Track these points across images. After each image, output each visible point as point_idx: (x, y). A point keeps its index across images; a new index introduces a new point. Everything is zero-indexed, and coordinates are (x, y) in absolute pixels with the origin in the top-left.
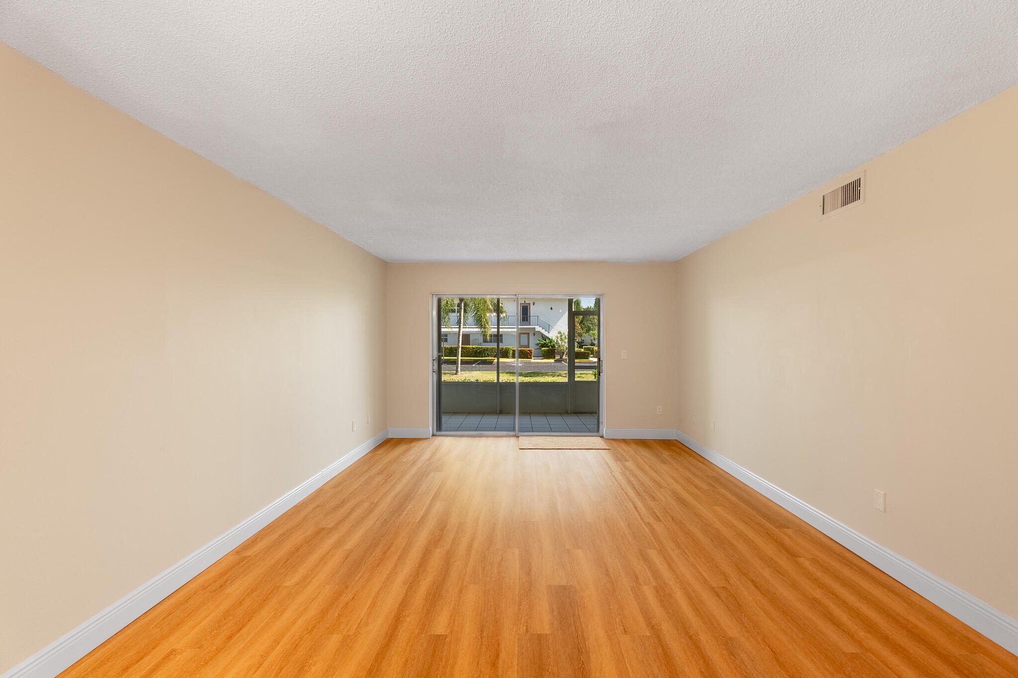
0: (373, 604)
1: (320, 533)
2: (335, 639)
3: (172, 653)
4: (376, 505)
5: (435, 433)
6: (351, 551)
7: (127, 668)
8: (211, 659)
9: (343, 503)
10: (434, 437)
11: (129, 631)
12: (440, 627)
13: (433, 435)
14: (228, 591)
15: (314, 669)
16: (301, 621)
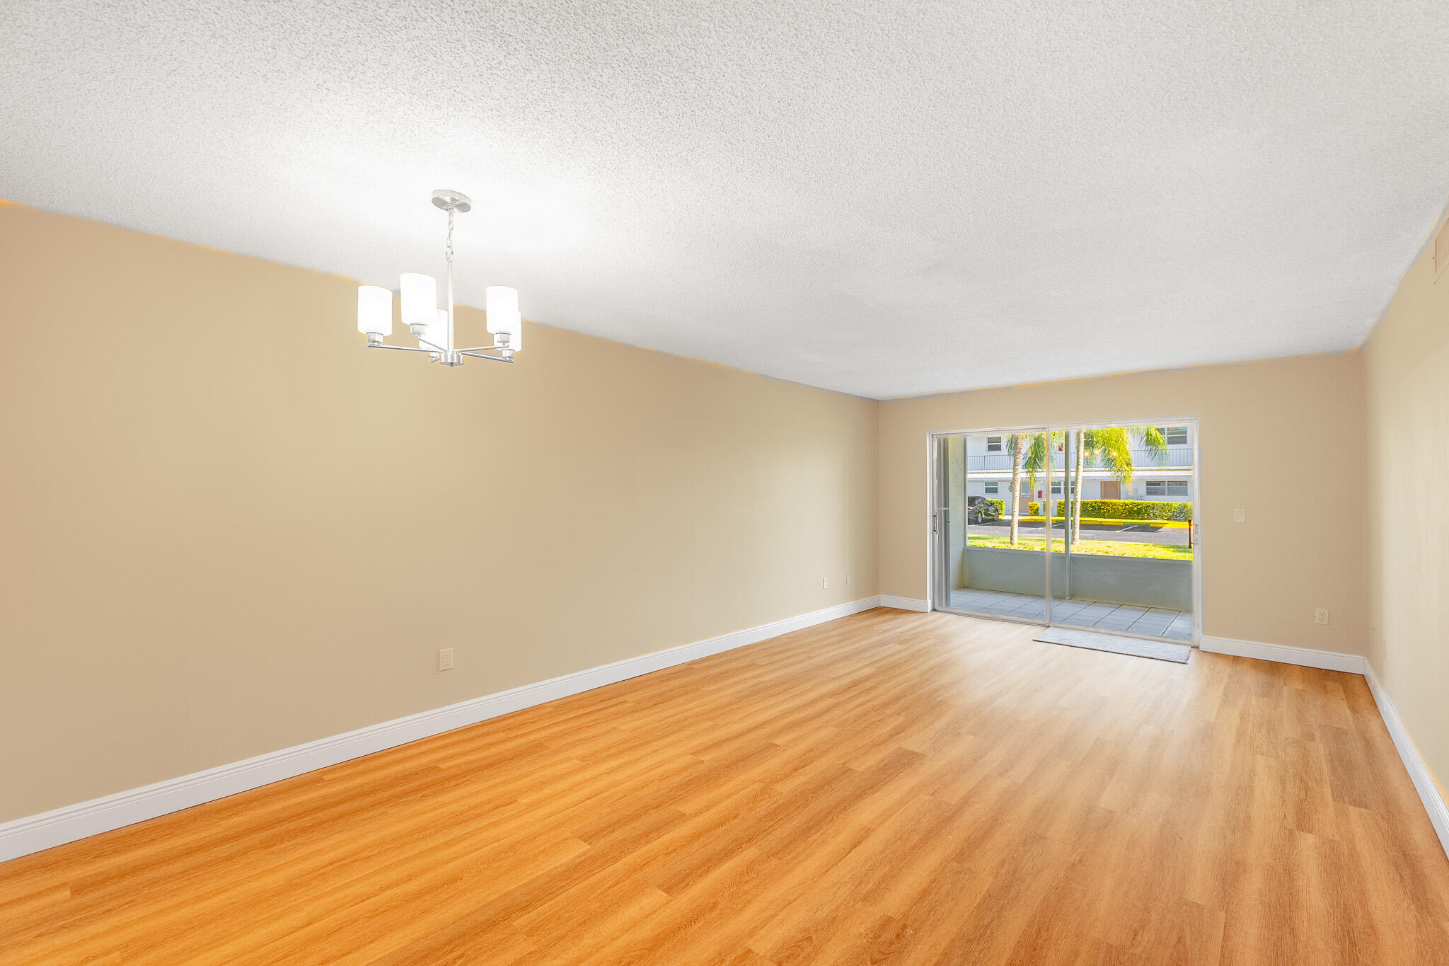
0: (748, 715)
1: (752, 666)
2: (711, 723)
3: (625, 702)
4: (811, 658)
5: (936, 607)
6: (763, 682)
7: (603, 701)
8: (640, 710)
9: (786, 651)
10: (934, 612)
11: (612, 686)
12: (779, 741)
13: (934, 610)
14: (670, 683)
15: (686, 732)
16: (697, 710)
